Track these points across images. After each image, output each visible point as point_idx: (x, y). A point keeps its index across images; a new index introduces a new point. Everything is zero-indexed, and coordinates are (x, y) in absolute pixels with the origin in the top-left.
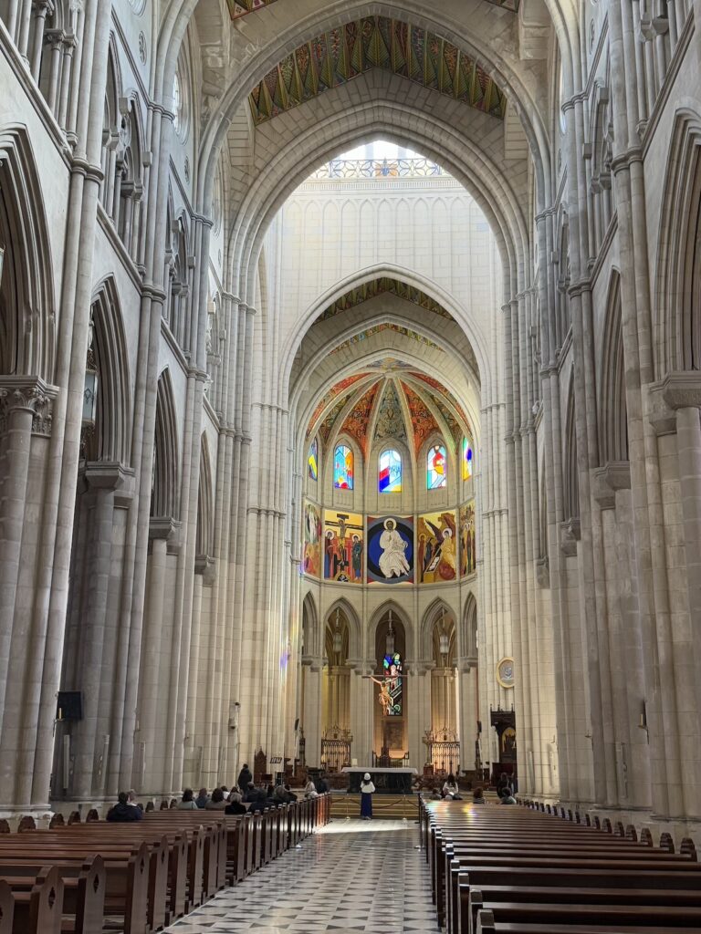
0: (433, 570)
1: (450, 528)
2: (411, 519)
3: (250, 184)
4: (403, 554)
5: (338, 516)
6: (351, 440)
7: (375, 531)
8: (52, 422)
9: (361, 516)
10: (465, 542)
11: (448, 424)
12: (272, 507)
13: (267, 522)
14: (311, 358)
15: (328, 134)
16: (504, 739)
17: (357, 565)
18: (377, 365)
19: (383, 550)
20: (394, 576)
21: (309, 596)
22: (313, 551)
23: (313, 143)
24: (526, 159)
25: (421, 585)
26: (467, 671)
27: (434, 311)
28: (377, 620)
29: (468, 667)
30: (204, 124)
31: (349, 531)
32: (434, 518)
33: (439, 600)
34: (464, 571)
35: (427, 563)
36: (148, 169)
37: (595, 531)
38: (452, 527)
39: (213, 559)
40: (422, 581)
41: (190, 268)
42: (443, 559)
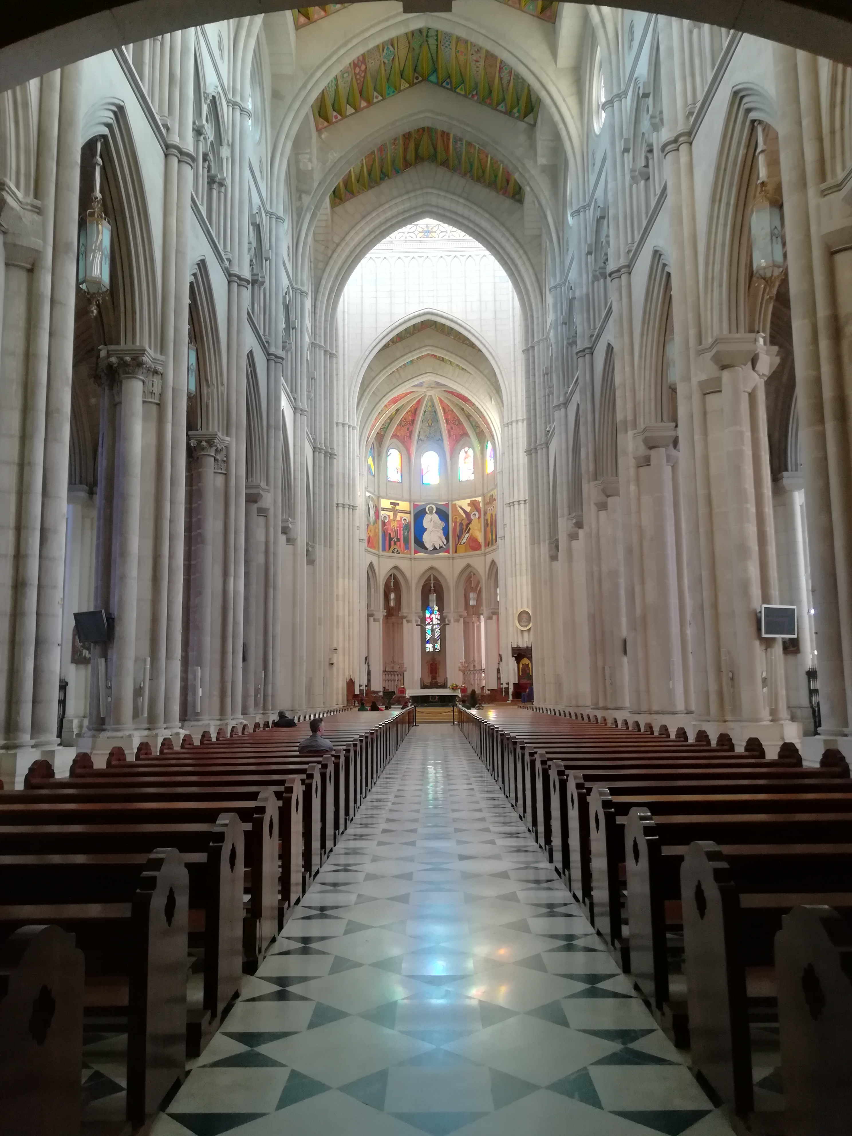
0: (464, 543)
1: (477, 511)
2: (447, 505)
3: (329, 255)
4: (442, 532)
5: (391, 503)
6: (399, 444)
7: (419, 515)
8: (226, 462)
9: (408, 503)
10: (489, 522)
11: (475, 430)
12: (347, 502)
13: (344, 513)
14: (370, 383)
15: (389, 214)
16: (521, 666)
17: (406, 540)
18: (420, 385)
19: (425, 529)
20: (435, 549)
21: (371, 566)
22: (373, 531)
23: (378, 221)
24: (540, 236)
25: (456, 555)
26: (490, 618)
27: (466, 344)
28: (422, 583)
29: (491, 615)
30: (299, 215)
31: (399, 515)
32: (465, 504)
33: (468, 566)
34: (488, 544)
35: (459, 537)
36: (268, 262)
37: (594, 526)
38: (478, 510)
39: (313, 544)
40: (456, 552)
41: (293, 329)
42: (472, 535)
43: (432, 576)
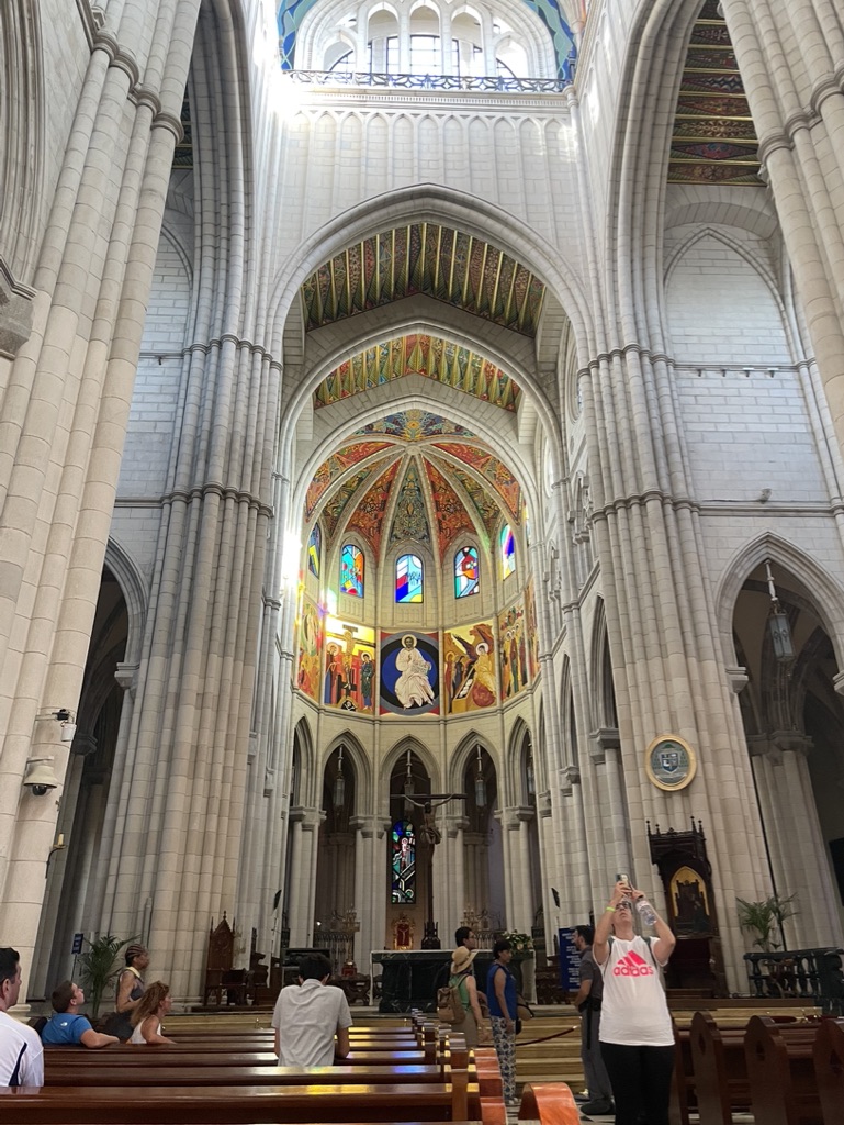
0: (464, 696)
1: (486, 641)
2: (435, 635)
4: (426, 678)
5: (344, 627)
6: (361, 540)
7: (391, 649)
9: (373, 631)
10: (508, 656)
11: (482, 515)
17: (368, 690)
18: (396, 426)
19: (400, 673)
20: (415, 705)
21: (303, 722)
22: (310, 666)
31: (357, 647)
32: (465, 632)
34: (507, 692)
35: (456, 688)
38: (488, 640)
40: (451, 711)
42: (478, 681)
43: (409, 754)
